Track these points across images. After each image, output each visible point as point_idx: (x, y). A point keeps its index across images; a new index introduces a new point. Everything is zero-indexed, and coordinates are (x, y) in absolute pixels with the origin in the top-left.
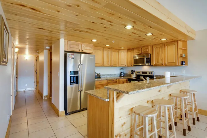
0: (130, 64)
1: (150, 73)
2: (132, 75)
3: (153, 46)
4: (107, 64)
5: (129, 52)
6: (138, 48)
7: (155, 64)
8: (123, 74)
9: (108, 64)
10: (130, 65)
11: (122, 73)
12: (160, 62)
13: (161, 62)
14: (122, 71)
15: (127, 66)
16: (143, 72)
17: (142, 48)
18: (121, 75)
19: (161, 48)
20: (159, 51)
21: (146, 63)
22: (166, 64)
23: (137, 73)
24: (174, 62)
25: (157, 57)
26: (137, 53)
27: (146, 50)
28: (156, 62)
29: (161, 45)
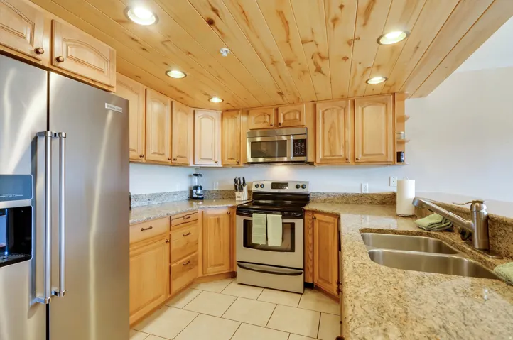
0: (232, 159)
1: (297, 187)
2: (237, 194)
3: (315, 105)
4: (159, 154)
5: (230, 120)
6: (262, 108)
7: (321, 160)
8: (199, 192)
9: (163, 155)
10: (234, 162)
11: (196, 188)
12: (338, 154)
13: (342, 154)
14: (196, 181)
15: (220, 165)
16: (275, 185)
17: (277, 110)
18: (195, 196)
19: (343, 111)
20: (336, 122)
21: (294, 156)
22: (357, 159)
23: (254, 189)
24: (384, 152)
25: (329, 139)
26: (260, 122)
27: (291, 116)
28: (327, 153)
29: (343, 103)
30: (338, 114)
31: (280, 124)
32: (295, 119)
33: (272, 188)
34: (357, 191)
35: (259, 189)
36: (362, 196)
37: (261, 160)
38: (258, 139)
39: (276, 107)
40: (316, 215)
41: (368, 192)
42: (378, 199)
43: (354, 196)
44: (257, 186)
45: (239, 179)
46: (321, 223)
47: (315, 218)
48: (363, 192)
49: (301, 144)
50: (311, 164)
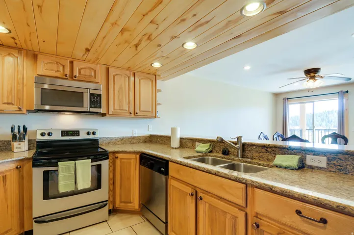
0: (9, 104)
1: (88, 134)
6: (54, 57)
7: (113, 112)
10: (14, 108)
12: (124, 108)
13: (127, 109)
19: (128, 78)
20: (123, 86)
21: (90, 107)
22: (137, 113)
23: (39, 137)
24: (151, 110)
25: (119, 97)
26: (52, 70)
27: (87, 72)
28: (117, 107)
29: (128, 72)
30: (125, 80)
31: (75, 77)
32: (91, 76)
33: (62, 136)
34: (130, 135)
35: (46, 138)
36: (133, 138)
37: (47, 107)
38: (46, 87)
39: (72, 60)
40: (117, 155)
41: (137, 135)
42: (142, 139)
43: (129, 138)
44: (43, 134)
45: (19, 127)
46: (122, 160)
47: (117, 158)
48: (134, 135)
49: (97, 98)
50: (104, 115)
